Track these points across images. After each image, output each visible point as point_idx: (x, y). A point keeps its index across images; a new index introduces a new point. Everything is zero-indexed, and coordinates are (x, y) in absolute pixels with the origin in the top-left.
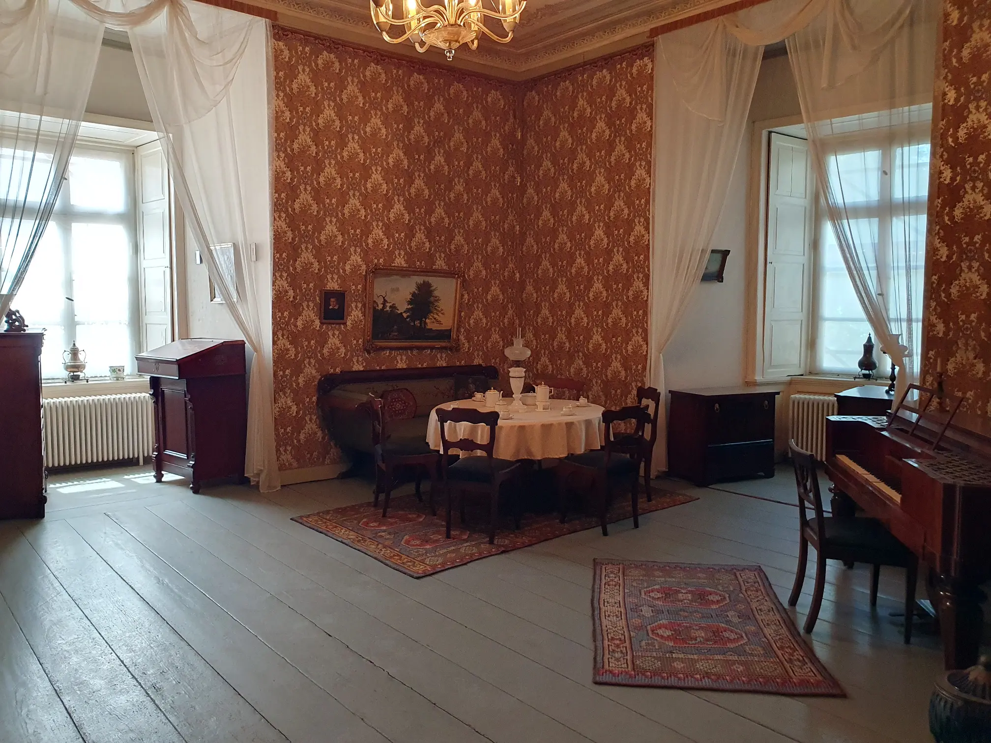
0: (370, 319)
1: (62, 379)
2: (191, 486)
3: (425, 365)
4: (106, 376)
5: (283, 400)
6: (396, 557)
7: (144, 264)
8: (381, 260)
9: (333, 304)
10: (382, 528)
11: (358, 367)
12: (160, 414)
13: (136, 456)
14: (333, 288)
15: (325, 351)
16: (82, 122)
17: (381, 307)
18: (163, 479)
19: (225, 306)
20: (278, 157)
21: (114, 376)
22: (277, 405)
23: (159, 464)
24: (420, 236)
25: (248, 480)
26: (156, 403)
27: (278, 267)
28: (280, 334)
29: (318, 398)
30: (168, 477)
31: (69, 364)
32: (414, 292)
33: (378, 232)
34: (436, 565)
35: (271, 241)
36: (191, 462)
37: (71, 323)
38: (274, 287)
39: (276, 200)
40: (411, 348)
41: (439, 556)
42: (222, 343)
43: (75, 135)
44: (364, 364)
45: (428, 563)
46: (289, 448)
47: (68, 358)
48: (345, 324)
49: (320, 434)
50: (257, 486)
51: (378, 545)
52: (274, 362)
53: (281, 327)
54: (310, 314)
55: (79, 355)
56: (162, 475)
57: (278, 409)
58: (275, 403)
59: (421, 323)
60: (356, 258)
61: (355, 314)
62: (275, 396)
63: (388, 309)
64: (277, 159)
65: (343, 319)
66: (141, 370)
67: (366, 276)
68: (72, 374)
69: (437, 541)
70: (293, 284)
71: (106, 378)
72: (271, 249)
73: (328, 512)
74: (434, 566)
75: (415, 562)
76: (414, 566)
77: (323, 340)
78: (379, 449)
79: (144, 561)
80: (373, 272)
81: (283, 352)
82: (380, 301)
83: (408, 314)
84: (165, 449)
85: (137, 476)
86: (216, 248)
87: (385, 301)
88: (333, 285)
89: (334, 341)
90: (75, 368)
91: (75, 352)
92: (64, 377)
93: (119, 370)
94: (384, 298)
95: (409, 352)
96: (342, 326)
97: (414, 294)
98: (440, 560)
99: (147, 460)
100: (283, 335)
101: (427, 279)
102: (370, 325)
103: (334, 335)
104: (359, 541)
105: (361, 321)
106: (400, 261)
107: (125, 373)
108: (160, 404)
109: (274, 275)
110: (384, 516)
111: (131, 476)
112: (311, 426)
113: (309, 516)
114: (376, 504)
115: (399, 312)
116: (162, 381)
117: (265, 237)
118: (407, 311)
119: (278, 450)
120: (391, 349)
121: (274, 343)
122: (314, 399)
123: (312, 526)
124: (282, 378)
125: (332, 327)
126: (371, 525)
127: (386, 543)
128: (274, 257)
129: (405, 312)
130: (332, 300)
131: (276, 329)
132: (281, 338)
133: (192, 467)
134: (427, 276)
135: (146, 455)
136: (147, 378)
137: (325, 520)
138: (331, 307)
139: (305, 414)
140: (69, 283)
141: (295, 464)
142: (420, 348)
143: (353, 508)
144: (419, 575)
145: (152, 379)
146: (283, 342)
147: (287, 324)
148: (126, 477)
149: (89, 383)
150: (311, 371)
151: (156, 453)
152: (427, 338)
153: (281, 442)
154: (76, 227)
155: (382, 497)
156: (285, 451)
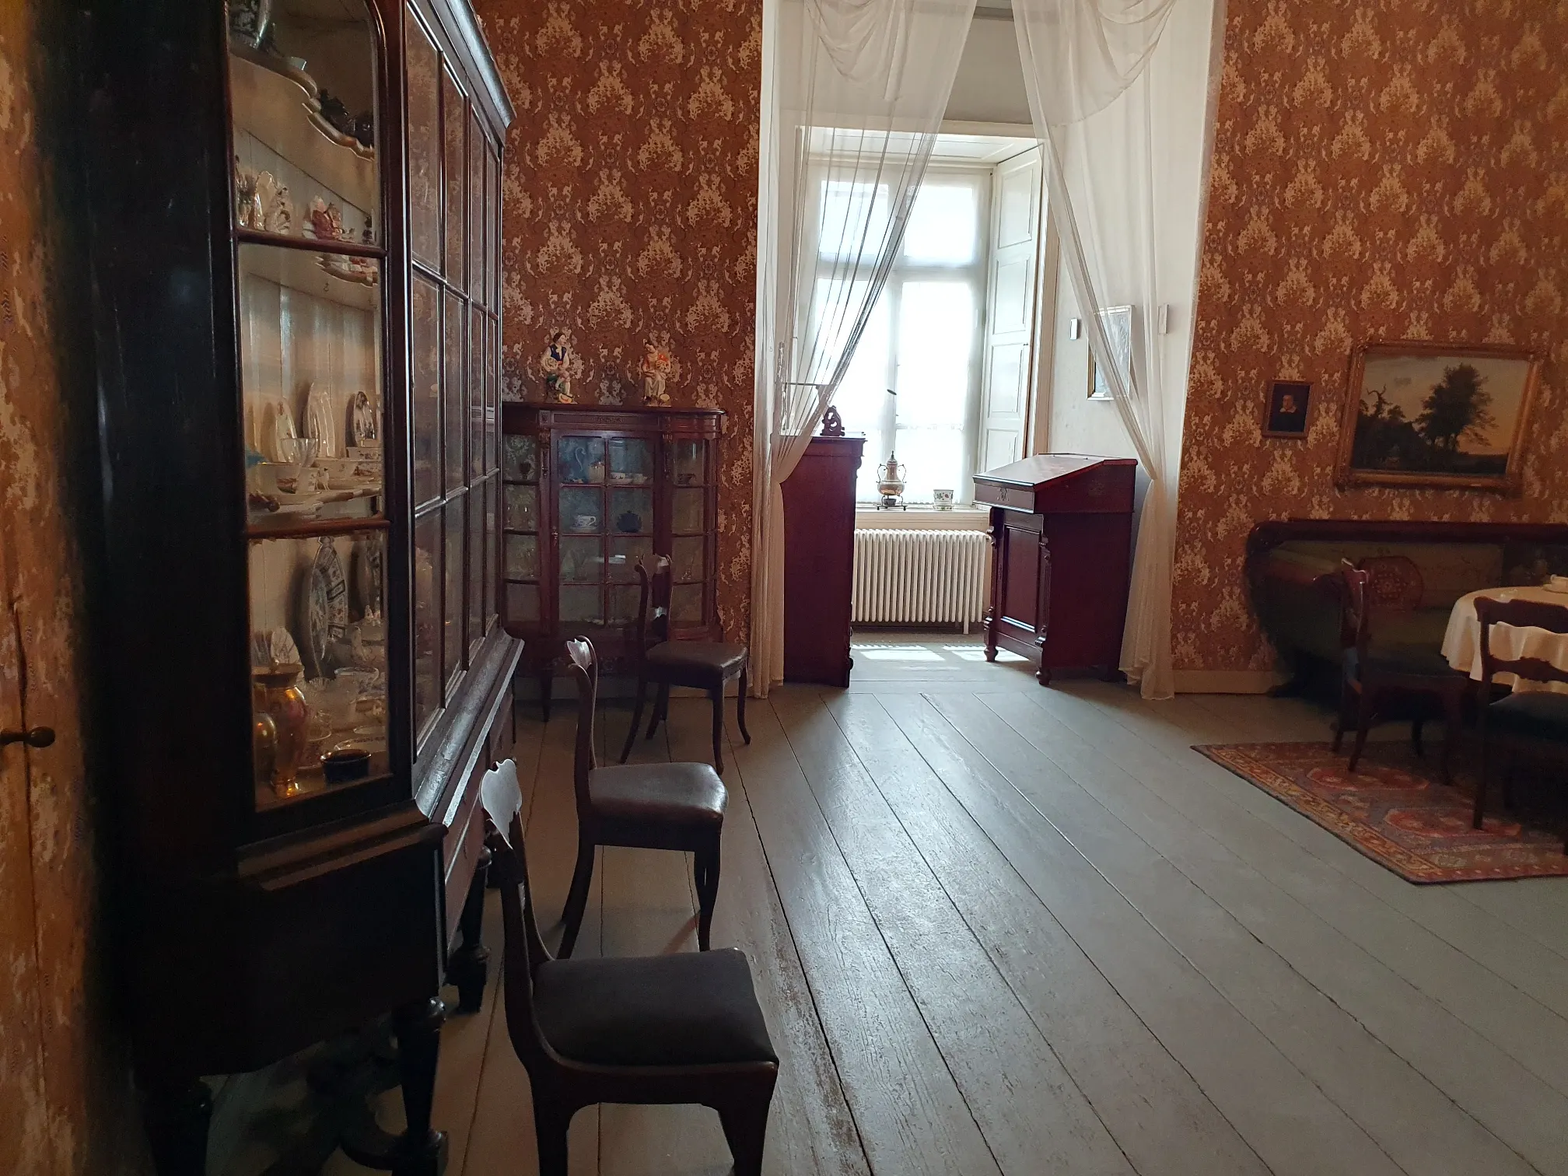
0: (1349, 433)
1: (874, 503)
2: (1038, 673)
3: (1446, 518)
4: (928, 504)
5: (1189, 558)
6: (1375, 842)
7: (993, 340)
8: (1382, 331)
9: (1288, 405)
10: (1348, 789)
11: (1320, 513)
12: (1001, 563)
13: (960, 620)
14: (1291, 377)
15: (1266, 483)
16: (939, 135)
17: (1371, 411)
18: (997, 659)
19: (1114, 405)
20: (1219, 162)
21: (939, 503)
22: (1179, 565)
23: (993, 636)
24: (1464, 284)
25: (1122, 677)
26: (996, 546)
27: (1202, 342)
28: (1194, 451)
29: (1247, 561)
30: (1003, 655)
31: (885, 483)
32: (1440, 387)
33: (1381, 280)
34: (1454, 871)
35: (1194, 302)
36: (1040, 638)
37: (891, 427)
38: (1192, 376)
39: (1208, 234)
40: (1422, 487)
41: (1460, 855)
42: (1102, 462)
43: (928, 154)
44: (1331, 509)
45: (1436, 862)
46: (1192, 636)
47: (884, 474)
48: (1304, 439)
49: (1244, 619)
50: (1137, 688)
51: (1341, 814)
52: (1181, 495)
53: (1196, 440)
54: (1246, 421)
55: (898, 471)
56: (997, 652)
57: (1179, 572)
58: (1176, 561)
59: (1446, 442)
60: (1336, 327)
61: (1324, 422)
62: (1177, 550)
63: (1385, 415)
64: (1216, 166)
65: (1302, 430)
66: (979, 497)
67: (1350, 357)
68: (886, 497)
69: (1455, 829)
70: (1224, 373)
71: (929, 506)
72: (1193, 315)
73: (1253, 747)
74: (1449, 871)
75: (1411, 857)
76: (1409, 862)
77: (1263, 463)
78: (1352, 655)
79: (976, 772)
80: (1365, 350)
81: (1196, 480)
82: (1371, 402)
83: (1423, 425)
84: (1004, 614)
85: (960, 648)
86: (1106, 313)
87: (1381, 401)
88: (1290, 373)
89: (1282, 467)
90: (891, 489)
91: (892, 467)
92: (876, 501)
93: (947, 496)
94: (1379, 395)
95: (1417, 492)
96: (1299, 442)
97: (1439, 390)
98: (1461, 863)
99: (975, 628)
100: (1199, 453)
101: (1467, 362)
102: (1348, 442)
103: (1283, 457)
104: (1307, 802)
105: (1333, 434)
106: (1417, 330)
107: (954, 501)
108: (1002, 548)
109: (1194, 355)
110: (1352, 768)
111: (953, 648)
112: (1232, 604)
113: (1221, 748)
114: (1336, 748)
115: (1406, 421)
116: (1007, 515)
117: (1185, 294)
118: (1423, 418)
119: (1174, 637)
120: (1384, 485)
121: (1184, 465)
122: (1240, 560)
123: (1226, 764)
124: (1191, 523)
125: (1281, 443)
126: (1328, 780)
127: (1357, 814)
128: (1197, 326)
129: (1417, 420)
130: (1286, 397)
131: (1188, 443)
132: (1195, 458)
133: (1042, 646)
134: (1469, 356)
135: (973, 620)
136: (986, 509)
137: (1247, 759)
138: (1283, 410)
139: (1222, 585)
140: (894, 368)
141: (1199, 662)
142: (1439, 488)
143: (1296, 746)
144: (1418, 880)
145: (993, 508)
146: (1199, 465)
147: (1208, 435)
148: (946, 648)
149: (907, 510)
150: (1239, 515)
151: (991, 620)
152: (1456, 470)
153: (1180, 624)
154: (909, 287)
155: (1350, 737)
156: (1186, 639)
